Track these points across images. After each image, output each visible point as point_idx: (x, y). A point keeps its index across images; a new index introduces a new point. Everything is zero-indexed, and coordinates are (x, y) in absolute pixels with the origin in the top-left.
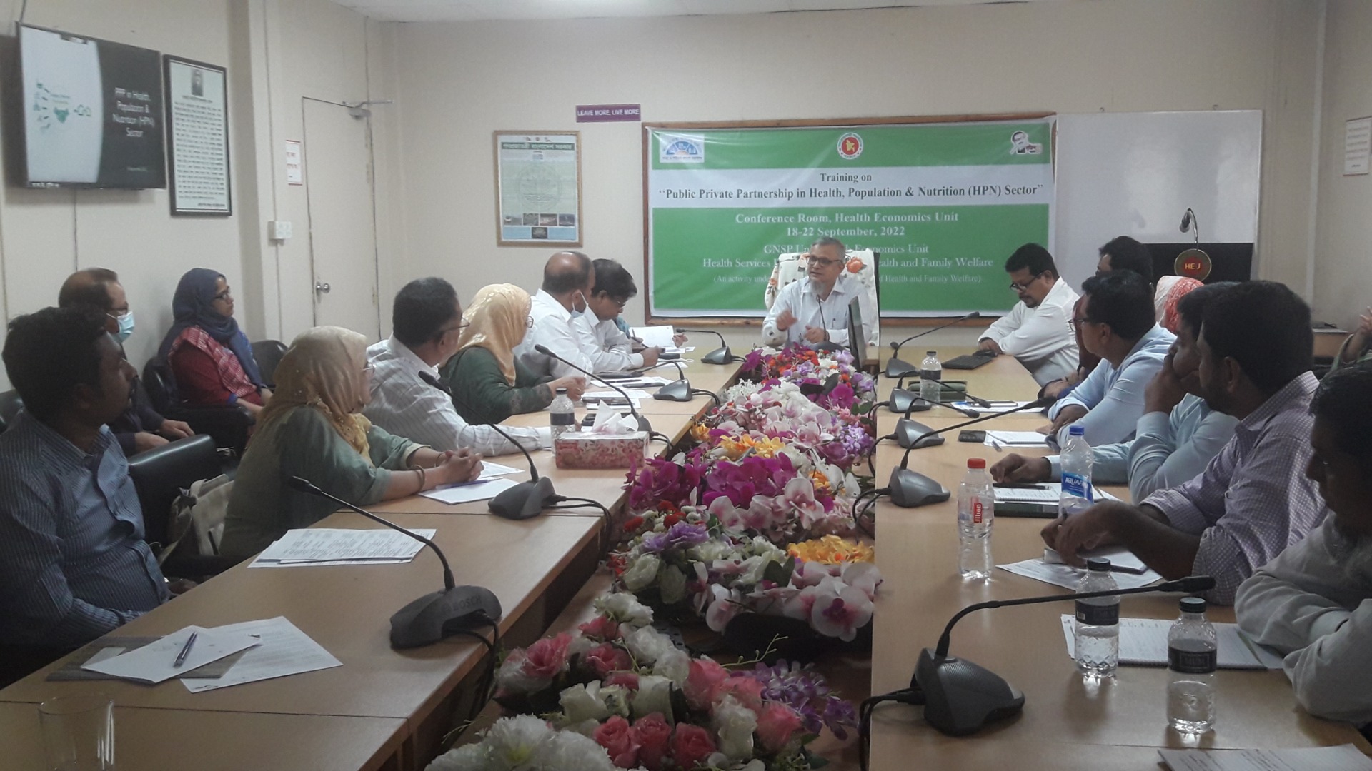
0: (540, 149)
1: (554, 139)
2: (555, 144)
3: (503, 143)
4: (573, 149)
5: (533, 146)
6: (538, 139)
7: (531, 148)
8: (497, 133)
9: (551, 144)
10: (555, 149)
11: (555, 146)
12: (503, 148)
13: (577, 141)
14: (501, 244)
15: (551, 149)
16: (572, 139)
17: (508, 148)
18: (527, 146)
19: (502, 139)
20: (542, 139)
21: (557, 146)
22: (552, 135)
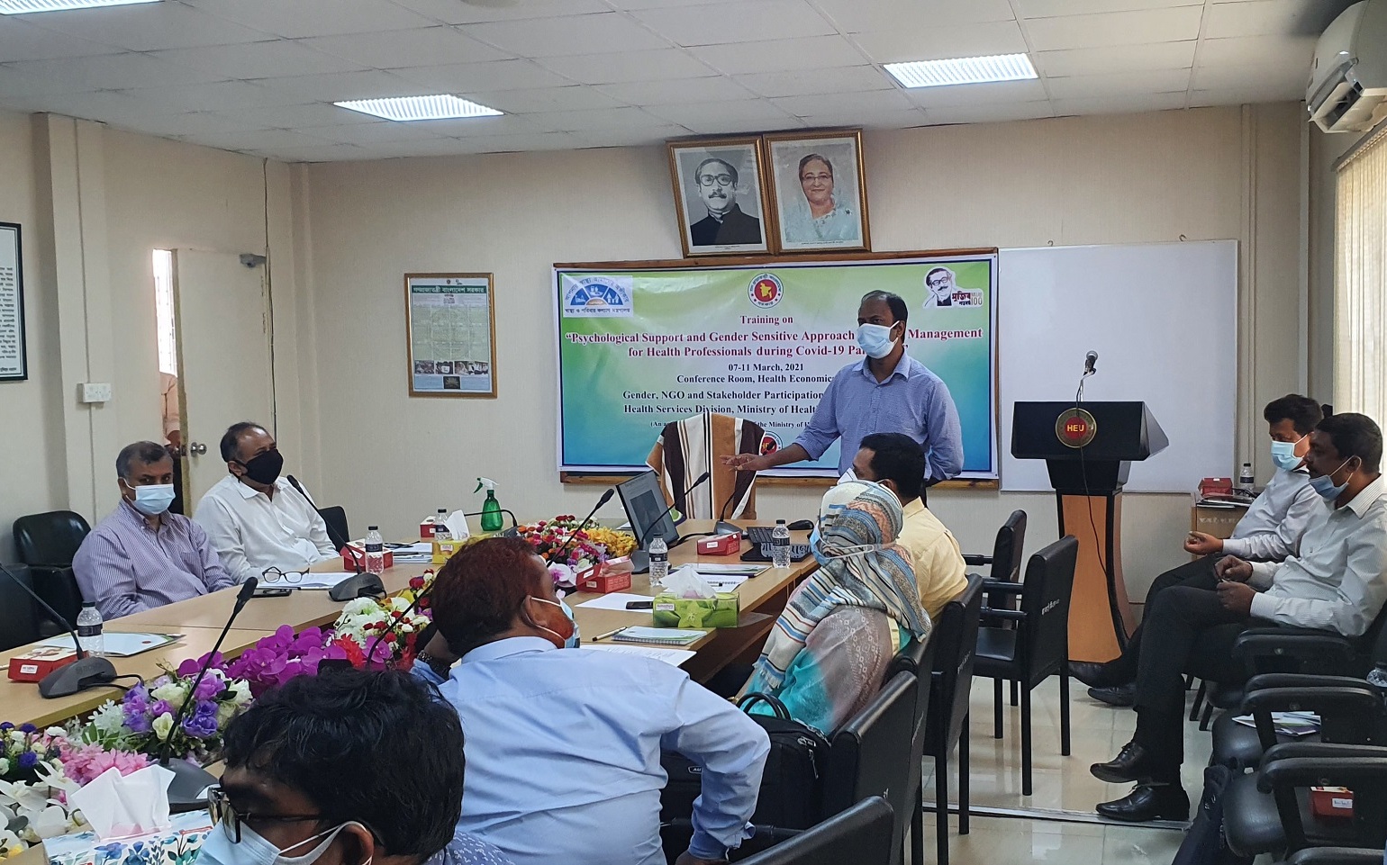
0: (451, 292)
1: (465, 282)
2: (466, 287)
3: (413, 287)
4: (485, 292)
5: (444, 289)
6: (449, 282)
7: (442, 292)
8: (407, 276)
9: (462, 287)
10: (466, 292)
11: (466, 290)
12: (413, 291)
13: (489, 284)
14: (412, 394)
15: (462, 292)
16: (484, 282)
17: (418, 292)
18: (438, 289)
19: (411, 282)
20: (453, 282)
21: (469, 289)
22: (463, 277)
